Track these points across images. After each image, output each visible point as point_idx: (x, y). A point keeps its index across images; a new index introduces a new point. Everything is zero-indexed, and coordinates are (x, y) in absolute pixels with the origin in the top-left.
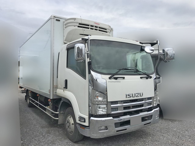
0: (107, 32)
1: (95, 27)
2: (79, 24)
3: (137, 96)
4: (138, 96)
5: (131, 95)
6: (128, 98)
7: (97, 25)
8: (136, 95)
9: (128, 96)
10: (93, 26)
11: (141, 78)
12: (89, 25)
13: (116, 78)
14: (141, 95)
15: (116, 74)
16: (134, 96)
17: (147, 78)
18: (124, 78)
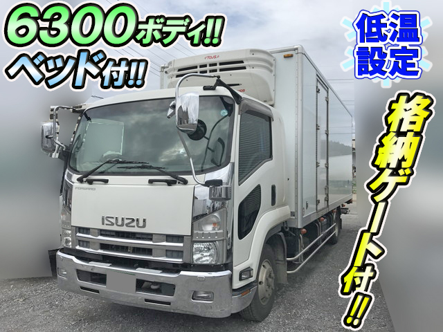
0: (244, 68)
1: (211, 65)
2: (179, 70)
3: (127, 225)
4: (132, 225)
5: (113, 221)
6: (107, 224)
7: (213, 61)
8: (126, 222)
9: (106, 222)
10: (205, 66)
11: (151, 182)
12: (196, 67)
13: (90, 182)
14: (141, 224)
15: (92, 173)
16: (120, 223)
17: (170, 183)
18: (106, 181)
